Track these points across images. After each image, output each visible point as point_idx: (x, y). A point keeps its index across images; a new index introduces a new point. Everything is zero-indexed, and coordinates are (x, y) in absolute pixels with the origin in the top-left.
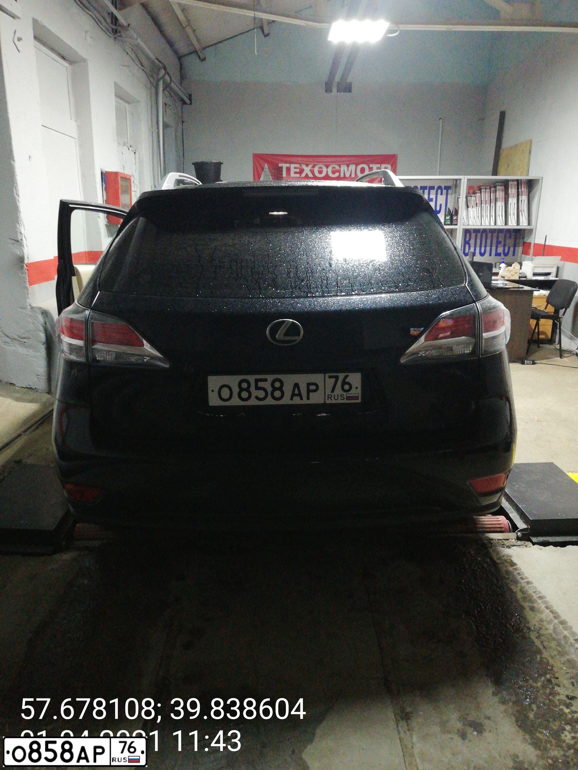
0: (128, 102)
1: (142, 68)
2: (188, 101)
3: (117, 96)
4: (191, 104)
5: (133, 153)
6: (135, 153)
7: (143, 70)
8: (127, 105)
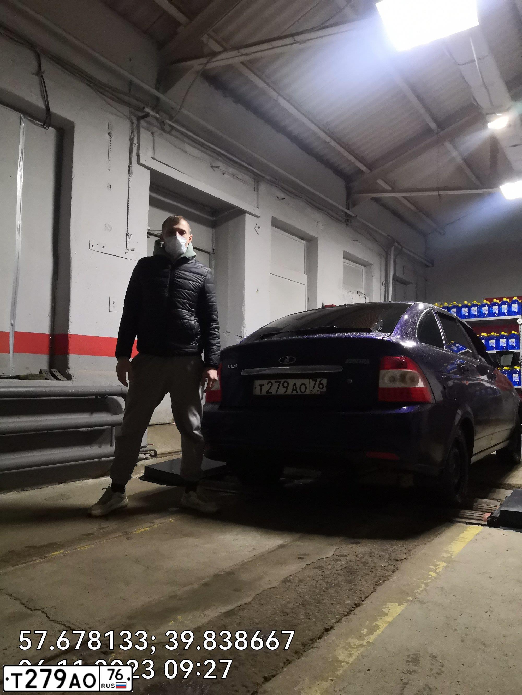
0: (365, 266)
1: (377, 242)
2: (430, 265)
3: (345, 258)
4: (433, 266)
5: (364, 298)
6: (365, 298)
7: (377, 244)
8: (363, 267)
